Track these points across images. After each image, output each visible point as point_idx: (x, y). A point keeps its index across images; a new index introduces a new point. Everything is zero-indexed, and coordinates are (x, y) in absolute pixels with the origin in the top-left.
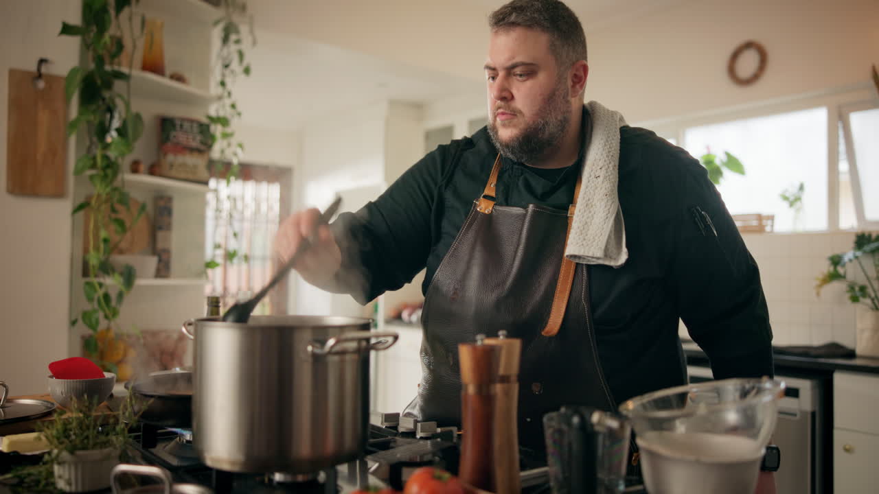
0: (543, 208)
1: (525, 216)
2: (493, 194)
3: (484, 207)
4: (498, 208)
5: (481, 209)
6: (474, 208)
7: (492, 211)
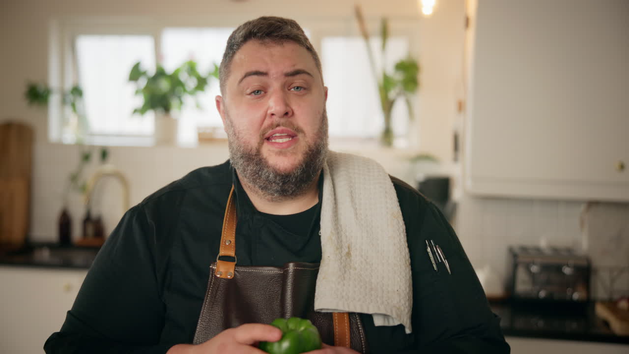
0: (304, 266)
1: (284, 277)
2: (232, 253)
3: (224, 271)
4: (241, 269)
5: (221, 275)
6: (212, 275)
7: (235, 274)
